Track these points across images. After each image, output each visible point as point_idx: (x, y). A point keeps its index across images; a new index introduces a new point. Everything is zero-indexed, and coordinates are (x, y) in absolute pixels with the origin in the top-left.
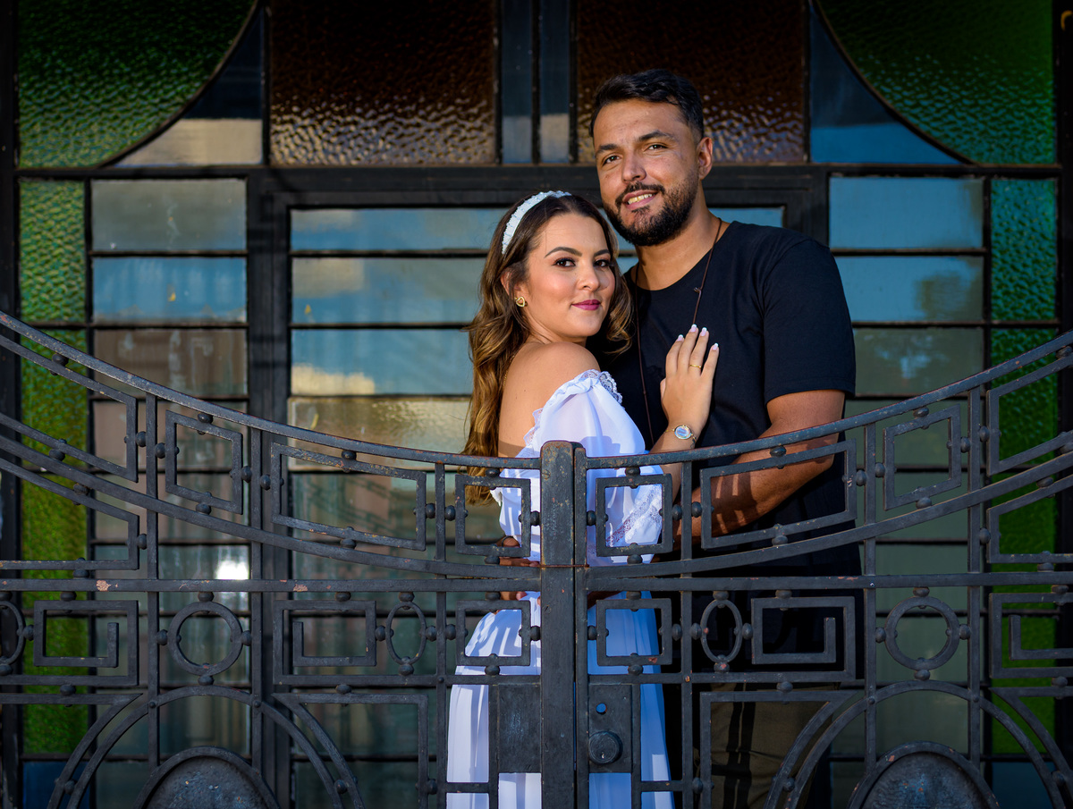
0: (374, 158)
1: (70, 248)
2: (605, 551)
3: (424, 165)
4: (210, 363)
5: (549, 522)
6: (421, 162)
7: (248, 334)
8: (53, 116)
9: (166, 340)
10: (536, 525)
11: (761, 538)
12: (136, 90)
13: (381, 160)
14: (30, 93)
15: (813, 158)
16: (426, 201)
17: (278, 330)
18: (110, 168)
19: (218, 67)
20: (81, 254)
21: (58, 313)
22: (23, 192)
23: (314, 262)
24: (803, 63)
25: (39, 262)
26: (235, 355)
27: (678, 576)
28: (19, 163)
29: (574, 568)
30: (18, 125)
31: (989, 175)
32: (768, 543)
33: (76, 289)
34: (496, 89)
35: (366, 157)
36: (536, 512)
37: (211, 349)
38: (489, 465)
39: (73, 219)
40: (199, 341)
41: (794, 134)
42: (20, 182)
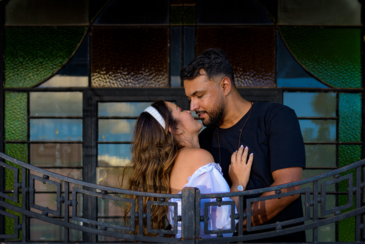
0: (126, 85)
1: (22, 115)
2: (207, 232)
3: (144, 87)
4: (70, 155)
5: (185, 220)
6: (143, 86)
7: (83, 145)
8: (16, 70)
9: (55, 147)
10: (180, 221)
11: (271, 227)
12: (45, 61)
13: (129, 85)
14: (9, 62)
15: (278, 85)
16: (144, 100)
17: (93, 144)
18: (36, 88)
19: (73, 54)
20: (26, 118)
21: (18, 138)
22: (6, 96)
23: (106, 121)
24: (275, 52)
25: (12, 120)
26: (78, 153)
27: (237, 242)
28: (5, 86)
29: (195, 239)
30: (5, 73)
31: (338, 92)
32: (274, 229)
33: (24, 129)
34: (169, 61)
35: (124, 85)
36: (180, 216)
37: (70, 150)
38: (161, 197)
39: (23, 106)
40: (66, 148)
41: (271, 77)
42: (5, 93)
